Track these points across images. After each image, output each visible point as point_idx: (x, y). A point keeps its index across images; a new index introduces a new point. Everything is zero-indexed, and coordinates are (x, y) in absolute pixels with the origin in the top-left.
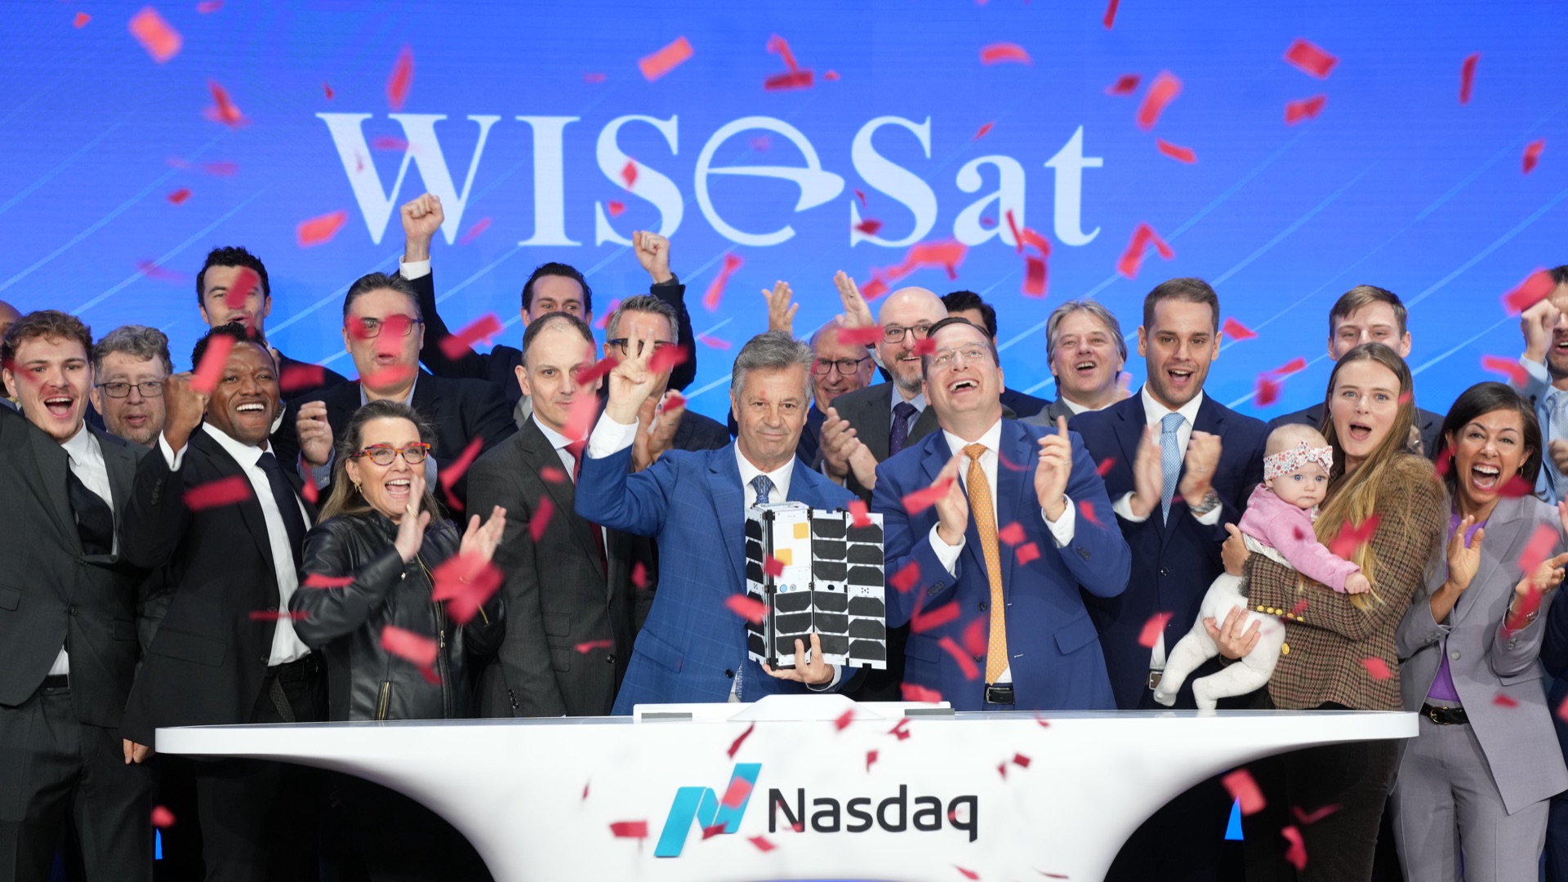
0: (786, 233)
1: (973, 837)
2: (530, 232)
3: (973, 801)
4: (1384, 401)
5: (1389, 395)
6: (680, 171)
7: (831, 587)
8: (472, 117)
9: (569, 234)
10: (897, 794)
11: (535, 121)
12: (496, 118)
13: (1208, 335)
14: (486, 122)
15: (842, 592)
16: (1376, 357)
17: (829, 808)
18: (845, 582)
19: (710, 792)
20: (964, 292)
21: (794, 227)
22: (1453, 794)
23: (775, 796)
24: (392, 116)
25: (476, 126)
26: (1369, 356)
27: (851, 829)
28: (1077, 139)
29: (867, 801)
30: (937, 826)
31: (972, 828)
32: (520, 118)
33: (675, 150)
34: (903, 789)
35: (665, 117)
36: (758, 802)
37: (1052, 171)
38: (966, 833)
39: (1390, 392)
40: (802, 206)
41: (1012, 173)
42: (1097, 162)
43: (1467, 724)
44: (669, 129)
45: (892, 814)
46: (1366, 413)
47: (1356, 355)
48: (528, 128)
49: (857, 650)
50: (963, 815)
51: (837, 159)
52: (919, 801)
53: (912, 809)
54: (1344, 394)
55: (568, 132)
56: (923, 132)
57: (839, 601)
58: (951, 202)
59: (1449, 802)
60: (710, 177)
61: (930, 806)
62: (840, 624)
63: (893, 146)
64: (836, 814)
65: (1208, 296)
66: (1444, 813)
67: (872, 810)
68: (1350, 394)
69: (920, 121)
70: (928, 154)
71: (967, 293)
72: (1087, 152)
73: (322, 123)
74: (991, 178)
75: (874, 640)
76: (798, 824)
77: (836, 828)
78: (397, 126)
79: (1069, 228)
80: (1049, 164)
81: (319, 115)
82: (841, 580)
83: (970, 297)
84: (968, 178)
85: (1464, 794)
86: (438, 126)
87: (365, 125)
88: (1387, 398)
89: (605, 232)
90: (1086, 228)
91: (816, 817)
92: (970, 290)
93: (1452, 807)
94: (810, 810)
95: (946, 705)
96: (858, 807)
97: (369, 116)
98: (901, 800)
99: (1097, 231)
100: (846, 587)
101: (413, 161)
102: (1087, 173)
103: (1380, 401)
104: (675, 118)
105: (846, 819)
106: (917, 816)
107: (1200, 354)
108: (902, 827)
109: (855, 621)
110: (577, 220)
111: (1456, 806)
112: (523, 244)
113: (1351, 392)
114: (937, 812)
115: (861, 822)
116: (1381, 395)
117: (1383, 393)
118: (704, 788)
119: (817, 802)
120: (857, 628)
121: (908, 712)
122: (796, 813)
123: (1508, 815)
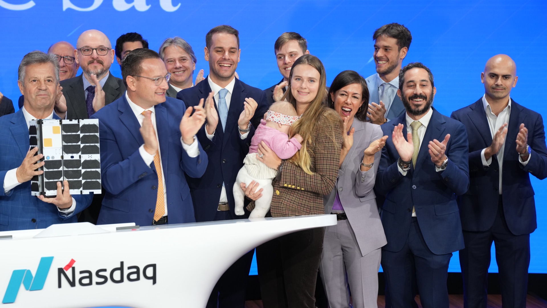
1: (154, 282)
3: (154, 266)
4: (313, 83)
5: (315, 80)
7: (72, 157)
10: (119, 265)
13: (236, 49)
15: (78, 158)
16: (310, 63)
17: (87, 275)
18: (80, 153)
19: (29, 272)
20: (134, 33)
22: (342, 249)
26: (307, 62)
27: (98, 284)
29: (104, 270)
30: (138, 279)
31: (154, 278)
39: (315, 79)
43: (347, 220)
45: (117, 275)
46: (305, 88)
47: (301, 61)
49: (86, 186)
50: (150, 272)
52: (129, 267)
53: (126, 271)
54: (296, 79)
57: (77, 163)
59: (340, 253)
61: (134, 270)
62: (78, 174)
64: (90, 277)
66: (339, 257)
67: (107, 274)
68: (299, 79)
71: (135, 34)
75: (95, 180)
76: (72, 283)
77: (91, 284)
82: (77, 153)
83: (137, 35)
85: (347, 249)
88: (314, 82)
91: (80, 280)
92: (137, 32)
93: (342, 255)
94: (78, 276)
95: (133, 224)
96: (101, 273)
98: (121, 268)
100: (80, 156)
103: (311, 83)
105: (95, 279)
106: (129, 275)
107: (235, 58)
108: (122, 281)
109: (85, 172)
111: (343, 254)
113: (299, 78)
114: (138, 273)
115: (102, 280)
116: (311, 80)
117: (312, 79)
118: (25, 270)
119: (81, 272)
120: (86, 175)
121: (118, 229)
122: (71, 278)
123: (363, 256)
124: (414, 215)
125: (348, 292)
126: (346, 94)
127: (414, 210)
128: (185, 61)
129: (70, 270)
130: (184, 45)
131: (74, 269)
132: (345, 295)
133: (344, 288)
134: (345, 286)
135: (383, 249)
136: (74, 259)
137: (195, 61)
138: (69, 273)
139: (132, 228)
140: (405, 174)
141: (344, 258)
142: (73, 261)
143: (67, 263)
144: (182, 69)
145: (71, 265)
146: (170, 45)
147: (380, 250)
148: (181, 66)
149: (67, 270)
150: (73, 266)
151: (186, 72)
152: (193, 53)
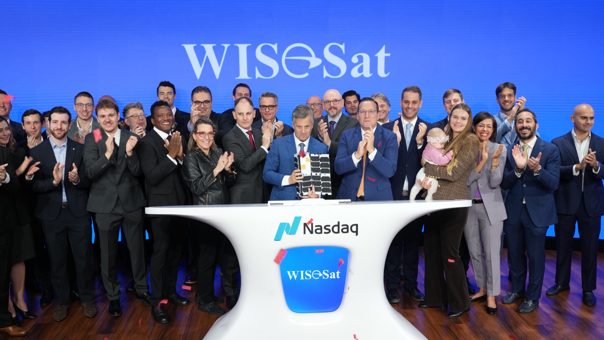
0: (306, 75)
1: (357, 234)
2: (238, 75)
3: (357, 225)
4: (464, 120)
5: (466, 118)
6: (278, 59)
7: (316, 174)
8: (222, 45)
9: (249, 75)
10: (337, 224)
11: (239, 45)
12: (229, 45)
13: (417, 101)
14: (226, 46)
15: (319, 175)
17: (319, 228)
18: (320, 172)
19: (288, 224)
21: (308, 73)
22: (478, 221)
23: (305, 225)
24: (202, 45)
25: (224, 47)
26: (462, 108)
27: (325, 233)
28: (383, 49)
29: (329, 226)
30: (348, 232)
31: (356, 232)
32: (235, 45)
33: (276, 52)
34: (339, 223)
35: (274, 44)
36: (301, 227)
37: (377, 57)
38: (355, 234)
40: (310, 67)
41: (366, 58)
42: (389, 55)
43: (483, 204)
44: (275, 47)
45: (336, 229)
46: (459, 123)
47: (458, 107)
48: (237, 48)
49: (324, 190)
50: (354, 228)
51: (320, 55)
52: (343, 225)
53: (341, 228)
54: (454, 118)
55: (248, 48)
56: (342, 47)
57: (318, 178)
58: (350, 66)
59: (477, 223)
60: (286, 60)
61: (346, 227)
62: (319, 184)
63: (335, 51)
64: (321, 229)
65: (418, 90)
66: (476, 226)
67: (330, 228)
69: (342, 44)
70: (344, 53)
72: (386, 52)
73: (184, 47)
74: (361, 59)
76: (311, 232)
77: (321, 233)
78: (203, 47)
79: (381, 73)
80: (376, 55)
81: (183, 45)
84: (355, 59)
85: (481, 221)
86: (214, 47)
87: (195, 47)
89: (258, 75)
90: (386, 73)
91: (316, 230)
94: (314, 228)
95: (350, 200)
96: (327, 227)
97: (195, 45)
98: (338, 225)
99: (389, 73)
101: (207, 57)
102: (386, 57)
104: (276, 44)
105: (324, 230)
106: (342, 230)
107: (416, 106)
108: (338, 232)
109: (323, 183)
110: (251, 72)
111: (479, 224)
112: (236, 78)
113: (456, 117)
114: (347, 228)
115: (328, 231)
116: (463, 118)
118: (286, 223)
119: (316, 226)
121: (340, 202)
122: (311, 229)
123: (491, 225)
124: (524, 202)
125: (482, 246)
126: (483, 126)
127: (524, 200)
128: (384, 107)
129: (310, 224)
130: (383, 97)
131: (312, 224)
132: (480, 248)
133: (479, 244)
134: (480, 242)
135: (505, 221)
136: (313, 219)
137: (390, 106)
138: (310, 226)
139: (347, 203)
140: (519, 176)
141: (479, 226)
142: (312, 220)
143: (309, 220)
144: (382, 112)
145: (311, 222)
146: (375, 98)
147: (502, 222)
148: (382, 110)
149: (309, 224)
150: (312, 222)
151: (384, 113)
152: (388, 101)
